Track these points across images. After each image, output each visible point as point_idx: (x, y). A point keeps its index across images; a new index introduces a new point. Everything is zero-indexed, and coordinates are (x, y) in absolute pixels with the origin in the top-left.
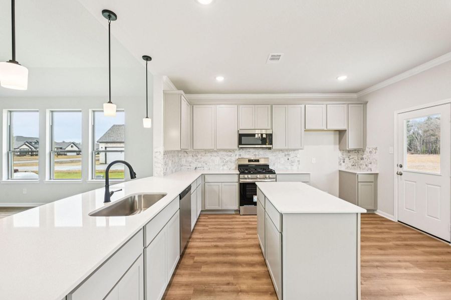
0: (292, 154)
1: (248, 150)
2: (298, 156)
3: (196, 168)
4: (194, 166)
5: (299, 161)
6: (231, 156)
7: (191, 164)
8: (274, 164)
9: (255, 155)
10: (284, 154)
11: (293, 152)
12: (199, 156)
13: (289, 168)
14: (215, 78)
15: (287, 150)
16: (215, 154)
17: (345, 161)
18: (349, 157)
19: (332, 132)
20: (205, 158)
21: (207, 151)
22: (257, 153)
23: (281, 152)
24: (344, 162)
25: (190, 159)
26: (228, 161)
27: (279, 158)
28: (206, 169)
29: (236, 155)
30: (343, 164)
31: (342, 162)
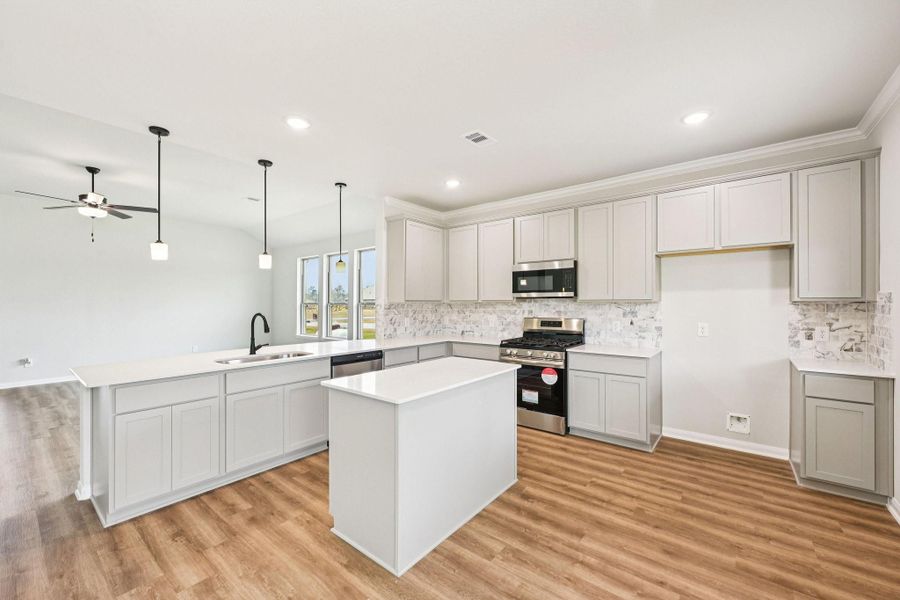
0: (643, 311)
1: (546, 301)
2: (658, 316)
3: (463, 332)
4: (460, 328)
5: (659, 329)
6: (514, 313)
7: (457, 326)
8: (598, 333)
9: (559, 312)
10: (621, 311)
11: (643, 307)
12: (467, 313)
13: (635, 343)
14: (445, 183)
15: (629, 302)
16: (490, 309)
17: (816, 334)
18: (830, 325)
19: (767, 253)
20: (475, 317)
21: (478, 304)
22: (562, 309)
23: (613, 305)
24: (810, 337)
25: (455, 317)
26: (509, 324)
27: (610, 319)
28: (477, 334)
29: (524, 312)
30: (806, 343)
31: (801, 336)
